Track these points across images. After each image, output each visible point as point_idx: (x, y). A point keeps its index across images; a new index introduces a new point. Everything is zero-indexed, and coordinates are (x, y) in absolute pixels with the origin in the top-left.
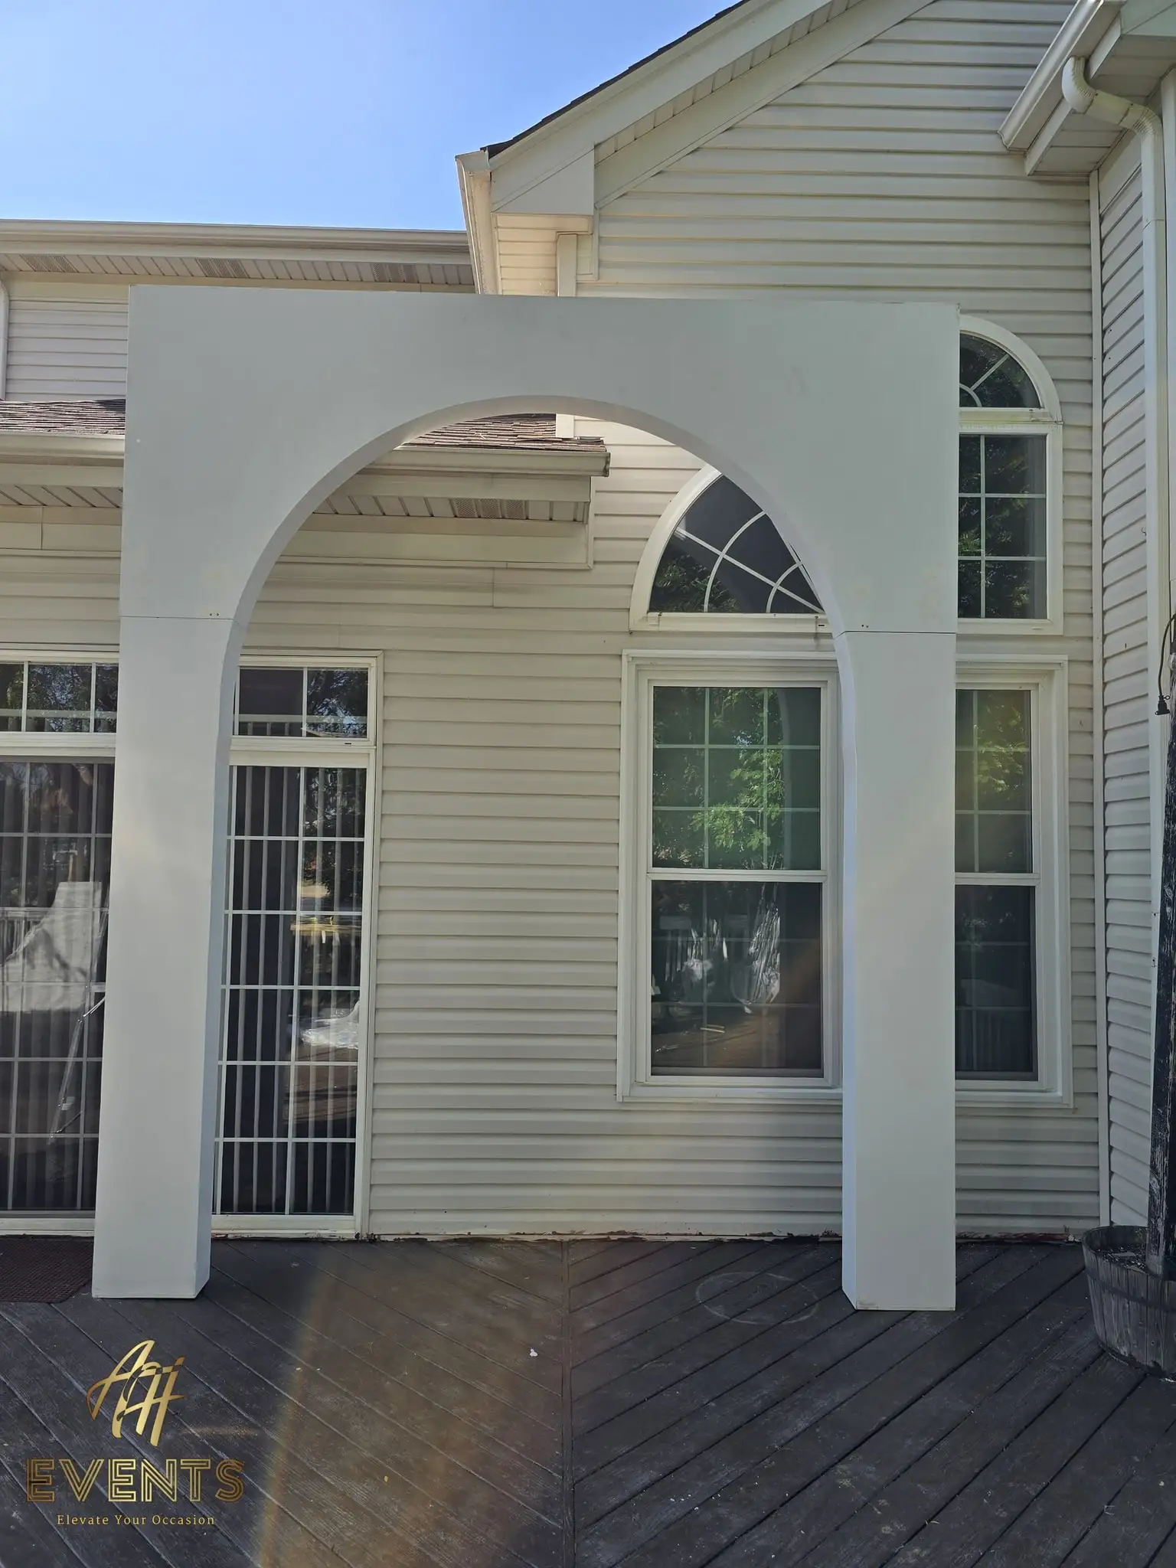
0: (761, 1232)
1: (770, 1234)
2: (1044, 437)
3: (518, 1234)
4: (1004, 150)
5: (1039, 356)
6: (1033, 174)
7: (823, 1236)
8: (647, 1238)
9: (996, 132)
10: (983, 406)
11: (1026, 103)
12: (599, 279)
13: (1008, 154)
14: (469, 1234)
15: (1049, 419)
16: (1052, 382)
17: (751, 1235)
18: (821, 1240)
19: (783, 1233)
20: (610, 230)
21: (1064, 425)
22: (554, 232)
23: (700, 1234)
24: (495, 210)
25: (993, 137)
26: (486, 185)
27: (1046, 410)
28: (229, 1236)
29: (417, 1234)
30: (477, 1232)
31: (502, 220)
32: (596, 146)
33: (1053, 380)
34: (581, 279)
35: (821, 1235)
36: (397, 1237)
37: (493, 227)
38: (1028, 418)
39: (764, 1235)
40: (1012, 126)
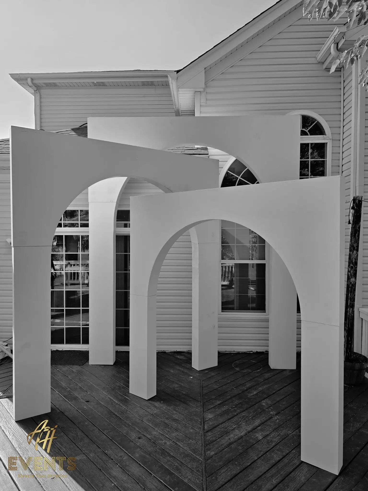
0: (249, 351)
1: (252, 351)
2: (327, 143)
3: (189, 351)
4: (317, 62)
5: (326, 121)
6: (326, 69)
7: (265, 352)
8: (221, 352)
9: (315, 57)
10: (310, 135)
11: (324, 49)
12: (206, 104)
13: (319, 63)
14: (176, 351)
15: (328, 138)
16: (329, 128)
17: (247, 351)
18: (265, 353)
19: (255, 351)
20: (208, 90)
21: (332, 140)
22: (194, 92)
23: (234, 351)
24: (178, 88)
25: (314, 59)
26: (176, 81)
27: (327, 136)
28: (118, 351)
29: (164, 351)
30: (178, 350)
31: (180, 90)
32: (205, 69)
33: (330, 127)
34: (201, 104)
35: (265, 351)
36: (159, 351)
37: (178, 91)
38: (322, 138)
39: (250, 351)
40: (320, 56)
